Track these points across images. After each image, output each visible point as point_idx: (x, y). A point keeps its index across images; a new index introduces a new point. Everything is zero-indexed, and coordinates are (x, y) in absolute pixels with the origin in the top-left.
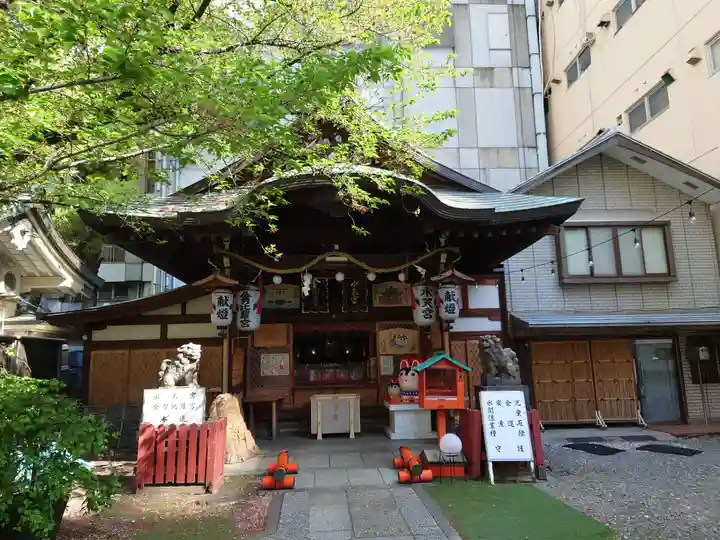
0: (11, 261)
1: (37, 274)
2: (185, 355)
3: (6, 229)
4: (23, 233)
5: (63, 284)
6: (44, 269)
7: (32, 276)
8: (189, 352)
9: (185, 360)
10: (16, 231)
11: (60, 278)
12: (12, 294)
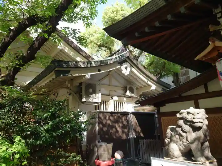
0: (132, 83)
1: (143, 87)
2: (186, 121)
3: (118, 67)
4: (126, 68)
5: (152, 89)
6: (144, 84)
7: (141, 87)
8: (189, 117)
9: (187, 128)
10: (123, 68)
11: (150, 86)
12: (133, 95)
